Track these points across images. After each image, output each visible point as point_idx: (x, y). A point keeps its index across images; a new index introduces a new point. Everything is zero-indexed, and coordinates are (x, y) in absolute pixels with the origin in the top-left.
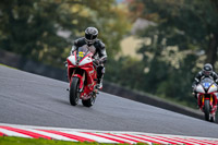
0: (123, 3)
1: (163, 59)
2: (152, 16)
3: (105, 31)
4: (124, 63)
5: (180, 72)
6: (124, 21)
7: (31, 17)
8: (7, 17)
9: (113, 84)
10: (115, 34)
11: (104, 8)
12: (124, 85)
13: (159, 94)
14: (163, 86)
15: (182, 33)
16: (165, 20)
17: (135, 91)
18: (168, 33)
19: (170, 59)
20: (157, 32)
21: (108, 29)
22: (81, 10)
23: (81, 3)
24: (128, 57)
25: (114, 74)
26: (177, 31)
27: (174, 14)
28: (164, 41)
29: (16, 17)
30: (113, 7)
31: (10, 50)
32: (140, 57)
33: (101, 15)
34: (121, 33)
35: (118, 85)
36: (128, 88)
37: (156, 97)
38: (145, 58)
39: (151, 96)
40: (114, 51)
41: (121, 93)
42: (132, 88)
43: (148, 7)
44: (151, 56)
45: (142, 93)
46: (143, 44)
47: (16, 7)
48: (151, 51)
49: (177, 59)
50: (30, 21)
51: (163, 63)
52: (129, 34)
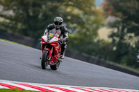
0: (100, 6)
1: (125, 41)
2: (118, 14)
3: (88, 24)
4: (100, 44)
5: (136, 50)
6: (100, 17)
7: (41, 14)
8: (25, 14)
9: (93, 57)
10: (95, 25)
11: (87, 9)
12: (100, 58)
13: (123, 63)
14: (124, 59)
15: (137, 25)
16: (126, 17)
17: (107, 62)
18: (128, 25)
19: (129, 41)
20: (122, 24)
21: (90, 22)
22: (73, 10)
23: (73, 6)
24: (103, 40)
25: (94, 51)
26: (134, 24)
27: (132, 13)
28: (126, 30)
29: (31, 14)
30: (93, 8)
31: (27, 35)
32: (110, 40)
33: (85, 13)
34: (99, 25)
35: (97, 58)
36: (103, 60)
37: (120, 66)
38: (114, 40)
39: (117, 65)
40: (94, 36)
41: (98, 63)
42: (106, 59)
43: (115, 8)
44: (117, 39)
45: (111, 63)
46: (113, 32)
47: (31, 8)
48: (118, 36)
49: (134, 41)
50: (40, 17)
51: (125, 44)
52: (103, 25)
